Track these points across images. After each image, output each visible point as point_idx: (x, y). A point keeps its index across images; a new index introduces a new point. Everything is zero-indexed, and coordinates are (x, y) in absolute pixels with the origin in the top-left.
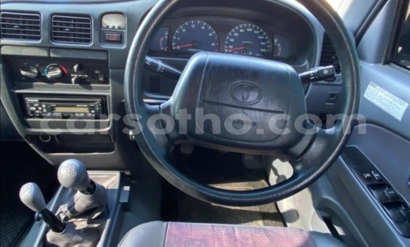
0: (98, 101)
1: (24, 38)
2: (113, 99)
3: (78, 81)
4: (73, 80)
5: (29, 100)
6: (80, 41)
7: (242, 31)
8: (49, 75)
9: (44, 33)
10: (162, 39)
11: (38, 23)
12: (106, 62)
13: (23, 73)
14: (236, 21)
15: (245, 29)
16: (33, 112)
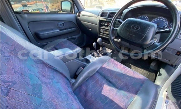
1: (104, 17)
5: (101, 29)
8: (106, 25)
11: (107, 14)
13: (102, 24)
15: (160, 19)
16: (101, 32)
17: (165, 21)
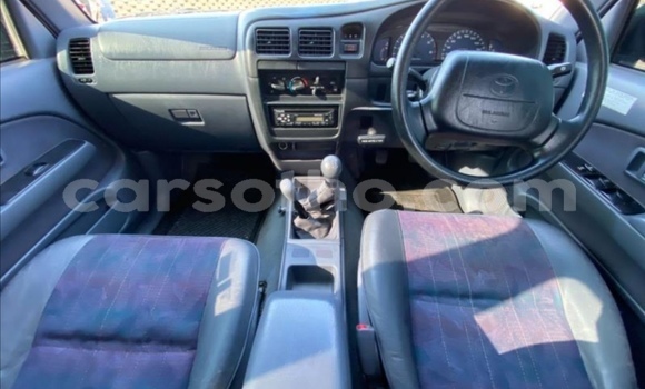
0: (332, 110)
1: (276, 53)
2: (346, 108)
3: (318, 92)
4: (314, 91)
5: (277, 111)
6: (322, 53)
7: (459, 37)
8: (294, 88)
9: (293, 47)
10: (383, 50)
11: (288, 38)
12: (344, 72)
13: (274, 86)
14: (452, 27)
15: (462, 35)
16: (280, 122)
17: (477, 40)
